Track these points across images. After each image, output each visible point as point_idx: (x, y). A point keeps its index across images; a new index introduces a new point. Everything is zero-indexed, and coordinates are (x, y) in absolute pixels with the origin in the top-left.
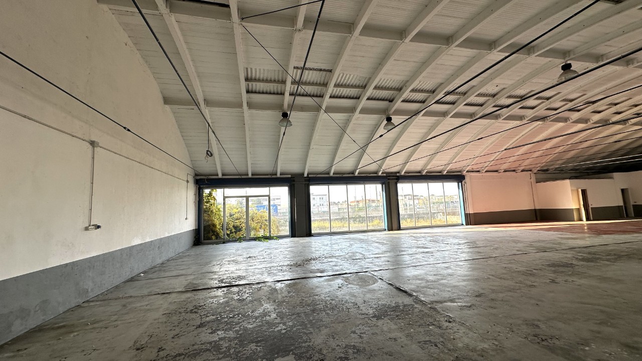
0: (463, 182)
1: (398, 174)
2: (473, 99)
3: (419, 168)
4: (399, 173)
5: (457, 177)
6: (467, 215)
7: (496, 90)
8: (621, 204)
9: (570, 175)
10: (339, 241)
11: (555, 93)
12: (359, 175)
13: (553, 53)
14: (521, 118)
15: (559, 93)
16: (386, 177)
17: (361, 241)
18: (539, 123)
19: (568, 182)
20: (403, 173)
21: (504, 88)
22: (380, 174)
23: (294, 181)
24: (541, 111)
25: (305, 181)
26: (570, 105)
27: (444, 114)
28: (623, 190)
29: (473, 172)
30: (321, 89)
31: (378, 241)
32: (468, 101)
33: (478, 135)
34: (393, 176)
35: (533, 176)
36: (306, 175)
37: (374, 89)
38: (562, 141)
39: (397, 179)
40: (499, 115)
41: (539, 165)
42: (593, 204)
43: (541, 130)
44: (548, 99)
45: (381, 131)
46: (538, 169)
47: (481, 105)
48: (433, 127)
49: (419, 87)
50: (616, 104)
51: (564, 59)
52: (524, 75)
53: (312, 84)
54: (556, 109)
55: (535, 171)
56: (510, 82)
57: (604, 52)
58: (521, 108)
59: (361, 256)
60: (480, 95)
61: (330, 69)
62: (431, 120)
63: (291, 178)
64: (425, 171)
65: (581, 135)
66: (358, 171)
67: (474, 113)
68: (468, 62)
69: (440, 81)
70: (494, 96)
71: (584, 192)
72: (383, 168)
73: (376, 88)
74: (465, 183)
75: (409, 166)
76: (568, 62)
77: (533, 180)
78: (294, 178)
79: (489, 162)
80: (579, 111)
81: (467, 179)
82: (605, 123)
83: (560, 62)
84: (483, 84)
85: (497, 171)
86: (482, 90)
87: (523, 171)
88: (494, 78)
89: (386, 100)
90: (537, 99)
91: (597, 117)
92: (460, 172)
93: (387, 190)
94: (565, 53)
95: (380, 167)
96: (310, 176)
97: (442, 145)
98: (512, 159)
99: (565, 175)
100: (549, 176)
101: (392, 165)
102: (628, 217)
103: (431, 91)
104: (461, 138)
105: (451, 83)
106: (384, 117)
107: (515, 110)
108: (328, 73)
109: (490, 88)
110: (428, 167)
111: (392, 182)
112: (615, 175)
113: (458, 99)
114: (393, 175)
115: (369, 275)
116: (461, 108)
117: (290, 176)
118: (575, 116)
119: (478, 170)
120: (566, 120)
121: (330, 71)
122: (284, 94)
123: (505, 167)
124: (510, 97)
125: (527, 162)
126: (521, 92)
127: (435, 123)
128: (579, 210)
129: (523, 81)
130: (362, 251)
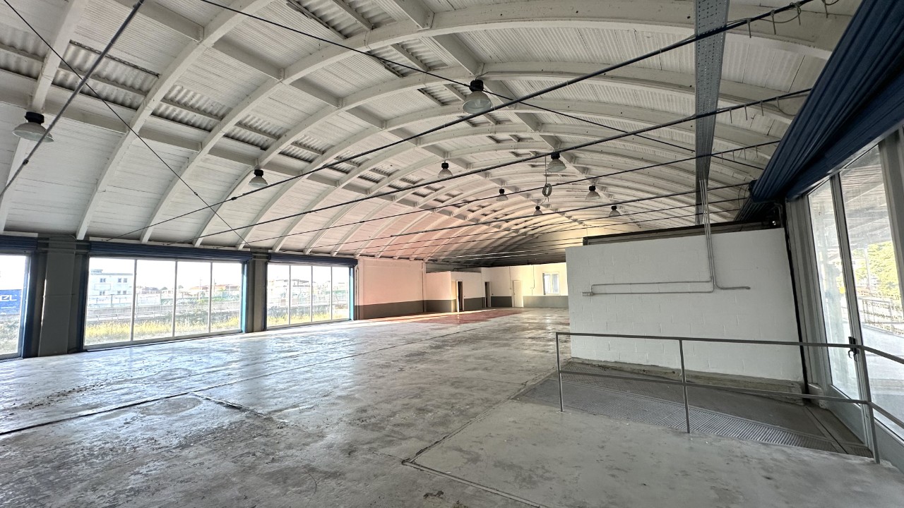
0: (355, 268)
1: (270, 251)
2: (367, 173)
3: (301, 246)
4: (271, 249)
5: (349, 261)
6: (356, 308)
7: (390, 170)
8: (484, 296)
9: (452, 267)
10: (147, 356)
11: (441, 186)
12: (202, 247)
13: (435, 149)
14: (414, 204)
15: (444, 187)
16: (251, 253)
17: (192, 351)
18: (429, 212)
19: (449, 273)
20: (277, 250)
21: (398, 170)
22: (241, 248)
23: (47, 245)
24: (430, 201)
25: (79, 247)
26: (452, 200)
27: (336, 183)
28: (486, 283)
29: (367, 256)
30: (134, 97)
31: (223, 348)
32: (362, 173)
33: (374, 214)
34: (263, 253)
35: (424, 265)
36: (81, 236)
37: (237, 125)
38: (448, 233)
39: (267, 258)
40: (394, 196)
41: (429, 255)
42: (466, 296)
43: (431, 220)
44: (436, 190)
45: (246, 186)
46: (429, 258)
47: (377, 182)
48: (321, 196)
49: (304, 141)
50: (483, 207)
51: (444, 157)
52: (415, 162)
53: (115, 82)
54: (443, 202)
55: (426, 261)
56: (404, 166)
57: (472, 162)
58: (413, 193)
59: (183, 373)
60: (375, 170)
61: (157, 72)
62: (319, 186)
63: (38, 239)
64: (310, 250)
65: (462, 230)
66: (200, 240)
67: (369, 189)
68: (361, 132)
69: (330, 142)
70: (389, 175)
71: (460, 284)
72: (246, 239)
73: (239, 124)
74: (358, 268)
75: (287, 241)
76: (446, 162)
77: (424, 270)
78: (48, 239)
79: (384, 246)
80: (459, 207)
81: (360, 265)
82: (477, 222)
83: (441, 160)
84: (378, 160)
85: (392, 257)
86: (378, 166)
87: (416, 259)
88: (388, 157)
89: (257, 145)
90: (428, 188)
91: (471, 215)
92: (352, 255)
93: (251, 273)
94: (445, 153)
95: (242, 238)
96: (91, 239)
97: (333, 219)
98: (406, 246)
99: (449, 267)
100: (438, 266)
101: (261, 237)
102: (487, 307)
103: (319, 151)
104: (353, 215)
105: (343, 148)
106: (252, 168)
107: (408, 195)
108: (151, 77)
109: (385, 166)
110: (314, 245)
111: (259, 262)
112: (483, 269)
113: (352, 169)
114: (262, 251)
115: (191, 397)
116: (354, 180)
117: (36, 235)
118: (456, 211)
119: (373, 254)
120: (450, 213)
121: (157, 75)
122: (36, 78)
123: (399, 254)
124: (404, 180)
125: (420, 250)
126: (414, 177)
127: (324, 191)
128: (455, 300)
129: (414, 168)
130: (189, 366)
